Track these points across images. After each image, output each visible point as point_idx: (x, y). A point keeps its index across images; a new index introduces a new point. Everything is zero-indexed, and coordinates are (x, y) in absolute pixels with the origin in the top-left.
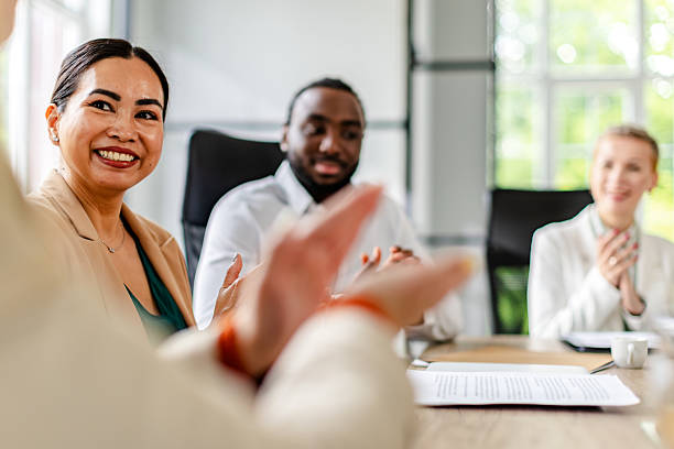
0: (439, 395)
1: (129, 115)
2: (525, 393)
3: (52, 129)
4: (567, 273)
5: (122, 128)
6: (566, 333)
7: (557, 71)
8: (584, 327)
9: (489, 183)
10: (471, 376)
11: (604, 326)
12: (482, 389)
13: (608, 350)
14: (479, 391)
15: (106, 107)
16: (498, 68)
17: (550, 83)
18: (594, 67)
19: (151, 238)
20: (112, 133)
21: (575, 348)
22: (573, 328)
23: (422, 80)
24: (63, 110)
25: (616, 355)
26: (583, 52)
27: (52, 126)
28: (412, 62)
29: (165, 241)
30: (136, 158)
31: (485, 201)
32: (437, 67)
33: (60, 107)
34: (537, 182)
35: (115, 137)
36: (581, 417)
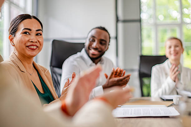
0: (124, 114)
1: (34, 35)
2: (148, 113)
3: (11, 42)
4: (161, 78)
5: (33, 39)
6: (161, 96)
7: (158, 22)
8: (166, 94)
9: (140, 54)
10: (133, 109)
11: (171, 93)
12: (136, 112)
13: (172, 100)
14: (135, 113)
15: (28, 34)
16: (142, 21)
17: (156, 25)
18: (169, 21)
19: (42, 71)
20: (30, 41)
21: (163, 100)
22: (162, 94)
23: (120, 25)
24: (15, 36)
25: (174, 102)
26: (165, 17)
27: (11, 41)
28: (117, 20)
29: (45, 71)
30: (37, 47)
31: (138, 59)
32: (125, 21)
33: (13, 35)
34: (153, 53)
35: (32, 42)
36: (164, 119)
